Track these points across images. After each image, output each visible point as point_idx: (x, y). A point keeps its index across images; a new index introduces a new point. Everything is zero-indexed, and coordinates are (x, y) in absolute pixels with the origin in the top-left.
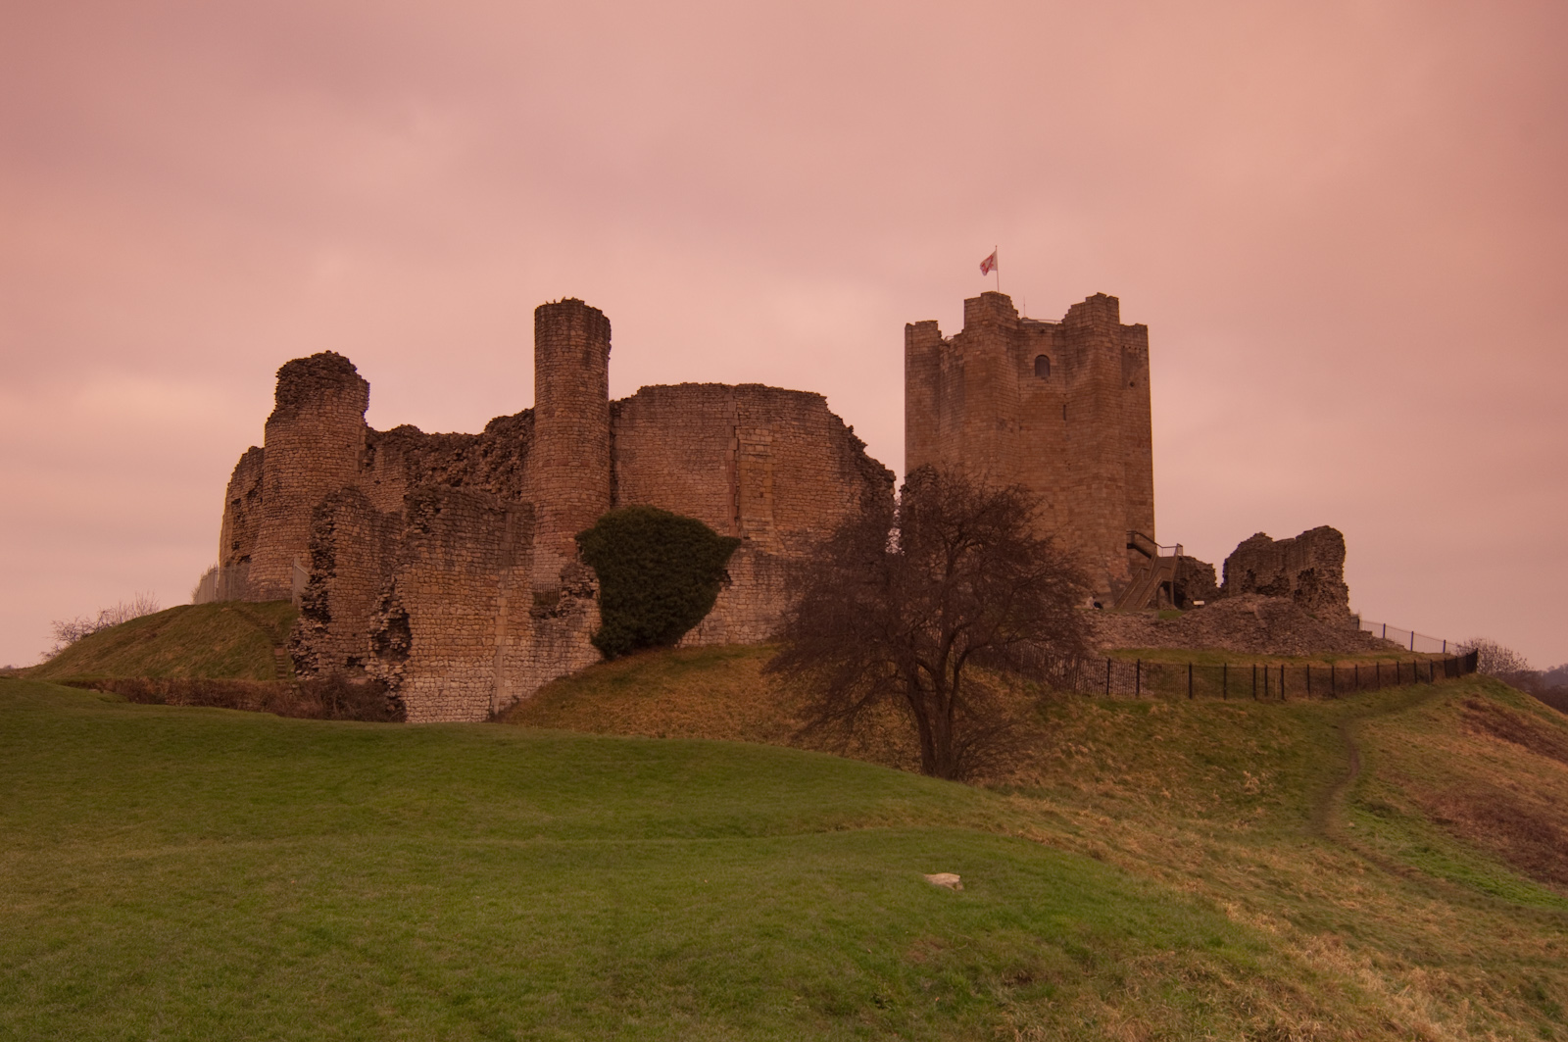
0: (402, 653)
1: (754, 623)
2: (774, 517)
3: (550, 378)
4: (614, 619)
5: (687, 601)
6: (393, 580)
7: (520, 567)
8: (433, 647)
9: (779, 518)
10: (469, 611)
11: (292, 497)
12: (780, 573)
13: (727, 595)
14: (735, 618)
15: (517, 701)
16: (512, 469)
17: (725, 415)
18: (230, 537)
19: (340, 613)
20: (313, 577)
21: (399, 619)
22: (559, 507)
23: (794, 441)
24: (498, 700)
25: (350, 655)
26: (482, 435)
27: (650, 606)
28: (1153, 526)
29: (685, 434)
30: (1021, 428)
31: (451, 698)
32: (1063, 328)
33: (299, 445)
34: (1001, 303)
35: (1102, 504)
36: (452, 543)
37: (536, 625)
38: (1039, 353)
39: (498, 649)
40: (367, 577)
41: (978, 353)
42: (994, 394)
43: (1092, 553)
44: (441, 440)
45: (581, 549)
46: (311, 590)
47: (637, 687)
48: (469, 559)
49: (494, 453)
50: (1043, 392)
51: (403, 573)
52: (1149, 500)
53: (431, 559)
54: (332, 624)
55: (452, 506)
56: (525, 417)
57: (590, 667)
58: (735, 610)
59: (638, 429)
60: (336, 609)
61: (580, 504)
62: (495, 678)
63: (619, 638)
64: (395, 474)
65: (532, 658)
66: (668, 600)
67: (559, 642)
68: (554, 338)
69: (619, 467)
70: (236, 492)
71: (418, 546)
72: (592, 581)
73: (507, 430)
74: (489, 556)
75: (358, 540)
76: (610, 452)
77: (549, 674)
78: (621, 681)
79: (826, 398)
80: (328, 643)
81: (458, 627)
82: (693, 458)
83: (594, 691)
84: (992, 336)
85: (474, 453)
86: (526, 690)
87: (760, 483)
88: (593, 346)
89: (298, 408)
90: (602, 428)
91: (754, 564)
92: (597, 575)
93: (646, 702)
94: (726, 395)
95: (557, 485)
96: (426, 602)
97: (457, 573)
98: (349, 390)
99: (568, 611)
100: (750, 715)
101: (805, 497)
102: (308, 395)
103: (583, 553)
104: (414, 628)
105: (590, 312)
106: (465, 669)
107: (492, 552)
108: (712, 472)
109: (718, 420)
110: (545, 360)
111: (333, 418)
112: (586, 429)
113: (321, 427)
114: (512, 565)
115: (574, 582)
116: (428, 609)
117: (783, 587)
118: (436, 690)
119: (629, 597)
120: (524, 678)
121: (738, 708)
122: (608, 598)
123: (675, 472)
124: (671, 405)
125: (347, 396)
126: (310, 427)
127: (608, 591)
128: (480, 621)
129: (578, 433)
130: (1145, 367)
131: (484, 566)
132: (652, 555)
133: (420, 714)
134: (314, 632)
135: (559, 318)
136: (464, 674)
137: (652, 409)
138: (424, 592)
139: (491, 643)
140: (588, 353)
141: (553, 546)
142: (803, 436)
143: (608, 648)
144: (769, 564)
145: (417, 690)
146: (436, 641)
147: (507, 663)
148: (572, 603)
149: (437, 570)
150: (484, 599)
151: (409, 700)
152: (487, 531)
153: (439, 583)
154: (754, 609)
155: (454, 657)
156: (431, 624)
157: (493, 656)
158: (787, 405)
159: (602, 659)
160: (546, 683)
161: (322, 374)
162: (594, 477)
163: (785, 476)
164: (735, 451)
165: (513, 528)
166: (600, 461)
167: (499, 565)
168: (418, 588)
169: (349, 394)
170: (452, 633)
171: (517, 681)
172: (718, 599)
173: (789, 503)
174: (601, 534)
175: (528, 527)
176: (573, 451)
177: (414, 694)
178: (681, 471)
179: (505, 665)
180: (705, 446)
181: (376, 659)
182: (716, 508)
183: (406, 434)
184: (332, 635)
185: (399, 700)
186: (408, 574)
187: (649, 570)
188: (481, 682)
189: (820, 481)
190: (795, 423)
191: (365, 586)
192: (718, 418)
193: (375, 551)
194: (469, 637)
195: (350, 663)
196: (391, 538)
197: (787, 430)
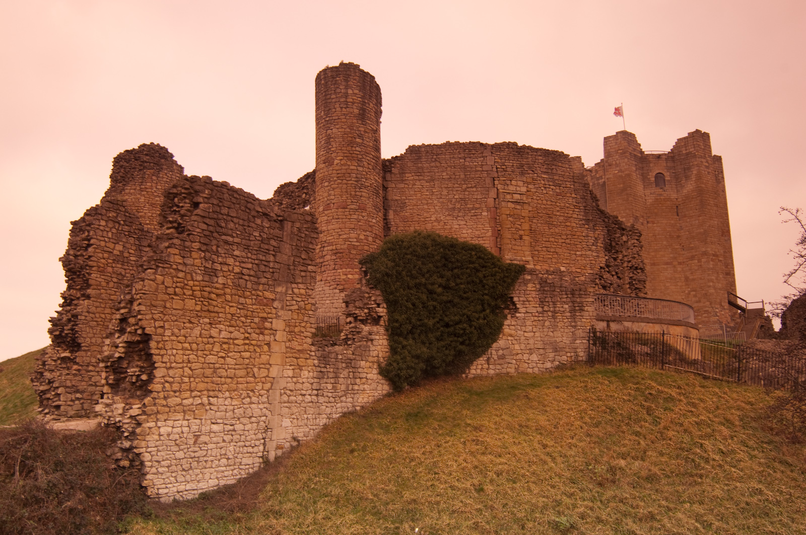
0: (142, 388)
1: (542, 351)
2: (532, 257)
3: (329, 132)
4: (404, 347)
5: (475, 328)
6: (133, 291)
7: (301, 286)
8: (186, 380)
9: (536, 259)
10: (236, 334)
12: (565, 300)
13: (513, 323)
14: (523, 346)
15: (297, 445)
17: (485, 168)
19: (93, 340)
20: (65, 298)
21: (138, 342)
22: (339, 247)
23: (545, 192)
24: (274, 444)
27: (439, 333)
28: (735, 289)
29: (450, 185)
30: (648, 222)
31: (210, 446)
32: (672, 155)
34: (629, 138)
35: (710, 272)
36: (214, 248)
37: (319, 354)
38: (658, 172)
39: (273, 381)
41: (616, 172)
42: (630, 199)
43: (706, 307)
45: (366, 273)
46: (63, 314)
47: (436, 424)
48: (237, 270)
50: (662, 197)
51: (143, 281)
52: (732, 272)
53: (185, 264)
54: (83, 353)
55: (215, 202)
56: (307, 179)
57: (379, 400)
58: (523, 338)
59: (407, 182)
60: (87, 336)
61: (358, 244)
62: (270, 416)
63: (409, 368)
65: (315, 392)
66: (457, 327)
67: (344, 373)
68: (333, 96)
69: (391, 215)
71: (167, 248)
72: (378, 306)
74: (262, 268)
75: (121, 259)
76: (383, 201)
77: (334, 410)
78: (416, 417)
80: (75, 375)
81: (222, 354)
82: (458, 205)
83: (386, 429)
84: (626, 160)
86: (307, 430)
87: (519, 226)
88: (367, 105)
89: (124, 185)
90: (377, 178)
91: (539, 291)
92: (384, 300)
93: (450, 443)
94: (485, 151)
95: (337, 226)
96: (176, 321)
97: (221, 286)
98: (166, 171)
99: (354, 339)
100: (573, 457)
101: (557, 240)
102: (133, 175)
103: (368, 277)
104: (159, 355)
105: (365, 76)
106: (232, 408)
107: (266, 263)
108: (475, 217)
109: (479, 173)
110: (324, 117)
111: (152, 192)
112: (363, 176)
113: (142, 200)
114: (291, 283)
115: (360, 308)
116: (180, 330)
117: (569, 314)
118: (191, 436)
119: (418, 323)
120: (305, 416)
121: (556, 447)
122: (397, 325)
123: (442, 218)
124: (436, 160)
125: (164, 176)
126: (133, 200)
127: (397, 316)
128: (251, 347)
129: (356, 179)
130: (722, 183)
131: (256, 280)
132: (440, 280)
133: (167, 469)
134: (59, 362)
135: (338, 79)
136: (230, 414)
137: (420, 165)
138: (174, 307)
139: (265, 375)
140: (364, 110)
141: (333, 283)
142: (552, 187)
143: (397, 379)
144: (554, 291)
145: (162, 438)
146: (190, 372)
147: (285, 398)
148: (358, 330)
149: (193, 280)
150: (256, 320)
151: (150, 452)
152: (260, 239)
153: (195, 297)
154: (541, 337)
155: (216, 392)
156: (183, 349)
157: (268, 391)
158: (537, 161)
159: (391, 391)
160: (331, 420)
161: (145, 159)
162: (370, 220)
163: (539, 221)
164: (495, 199)
165: (291, 239)
166: (375, 207)
167: (275, 280)
168: (165, 301)
169: (166, 175)
170: (214, 362)
171: (298, 419)
172: (504, 327)
173: (544, 245)
174: (387, 257)
175: (310, 240)
176: (351, 195)
177: (158, 443)
178: (448, 218)
179: (282, 401)
180: (468, 195)
181: (110, 396)
184: (82, 366)
185: (135, 453)
186: (150, 282)
187: (438, 296)
188: (252, 423)
189: (569, 226)
190: (545, 176)
192: (478, 171)
194: (237, 367)
197: (539, 182)
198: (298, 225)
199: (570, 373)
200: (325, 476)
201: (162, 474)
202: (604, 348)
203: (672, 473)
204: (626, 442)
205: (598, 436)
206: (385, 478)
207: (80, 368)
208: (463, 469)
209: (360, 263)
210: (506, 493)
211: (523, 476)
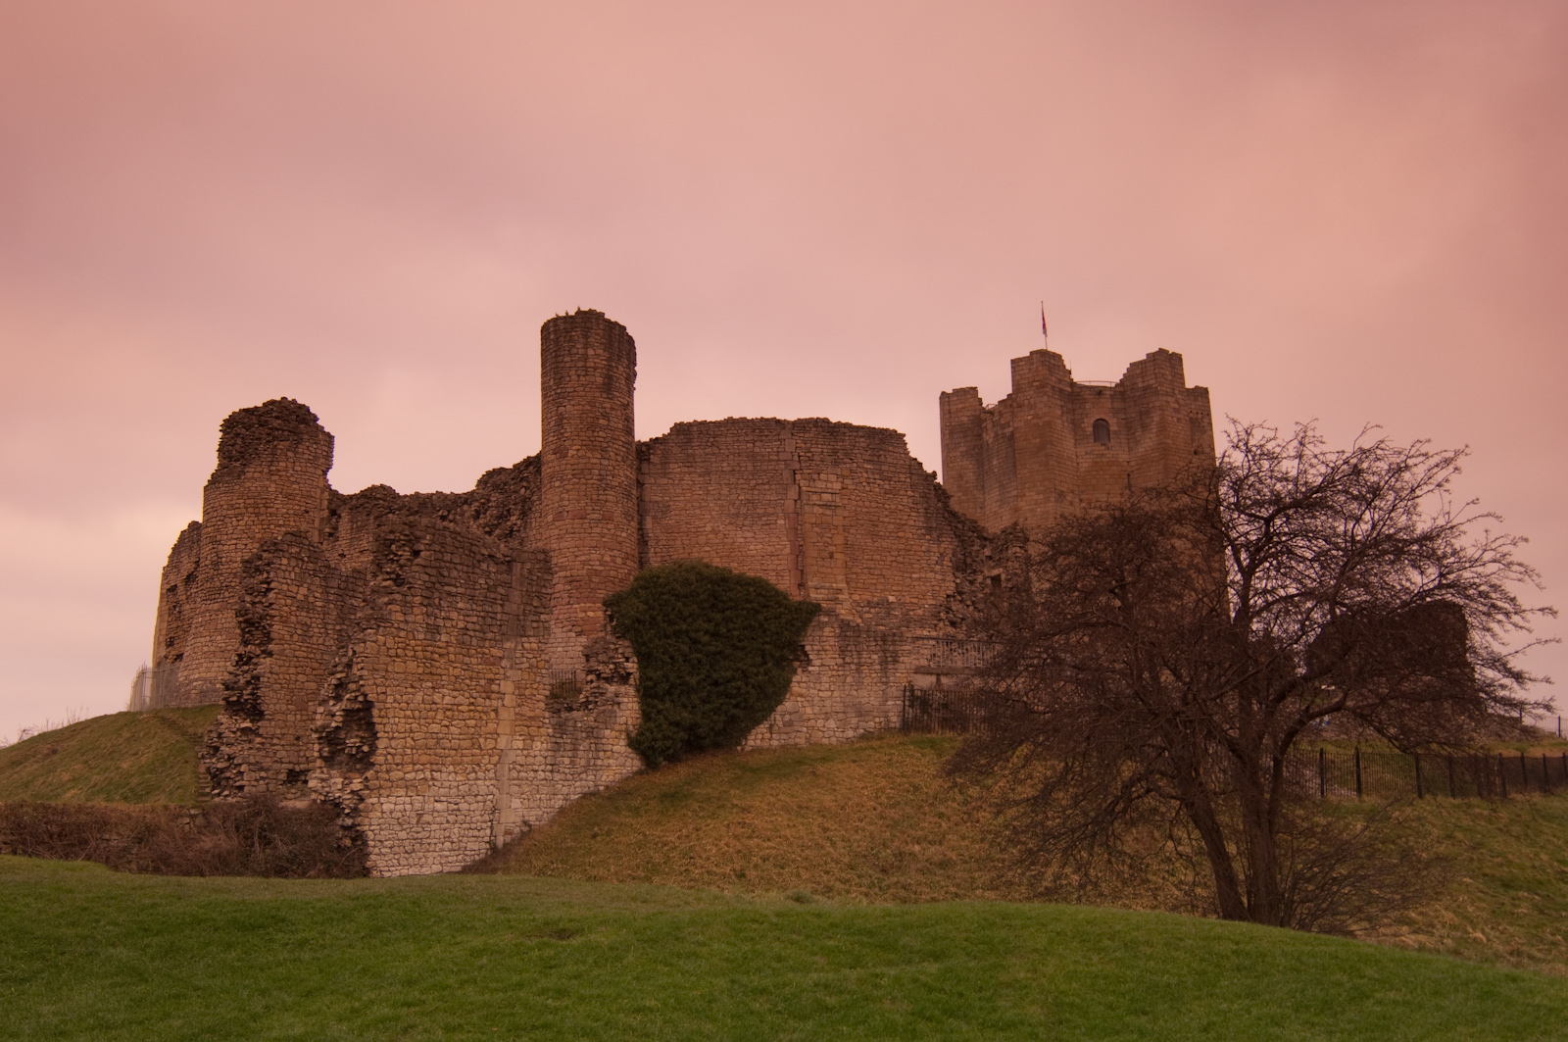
0: (362, 761)
1: (841, 716)
2: (848, 583)
3: (561, 409)
4: (659, 712)
5: (753, 687)
6: (350, 653)
7: (532, 639)
8: (409, 751)
10: (460, 699)
11: (235, 574)
12: (873, 648)
13: (804, 679)
14: (817, 709)
15: (528, 829)
16: (511, 531)
17: (782, 456)
18: (164, 632)
19: (278, 707)
20: (239, 655)
21: (359, 710)
22: (575, 572)
23: (868, 489)
24: (503, 828)
25: (290, 766)
26: (473, 492)
27: (705, 694)
29: (733, 480)
30: (1081, 500)
31: (434, 827)
32: (1121, 389)
33: (244, 511)
34: (1052, 361)
36: (437, 601)
37: (554, 721)
38: (1098, 417)
39: (501, 753)
40: (318, 657)
41: (1029, 418)
42: (1051, 462)
44: (421, 500)
45: (611, 618)
46: (238, 675)
47: (696, 806)
48: (461, 625)
49: (488, 513)
50: (1103, 460)
51: (365, 642)
53: (406, 622)
54: (266, 723)
55: (437, 548)
56: (528, 466)
57: (627, 779)
58: (817, 699)
59: (672, 476)
60: (270, 702)
61: (602, 568)
62: (498, 795)
63: (665, 738)
64: (365, 545)
65: (549, 767)
66: (729, 685)
67: (586, 744)
68: (567, 359)
69: (649, 523)
70: (172, 577)
71: (387, 604)
72: (627, 660)
73: (505, 484)
74: (489, 621)
75: (306, 606)
76: (638, 505)
77: (572, 789)
78: (672, 798)
79: (904, 435)
80: (258, 750)
81: (445, 723)
82: (743, 510)
83: (636, 812)
84: (1045, 398)
85: (462, 515)
86: (540, 813)
87: (828, 540)
88: (615, 370)
89: (245, 465)
90: (628, 473)
91: (840, 636)
92: (634, 652)
93: (712, 826)
94: (782, 432)
95: (572, 543)
96: (398, 686)
97: (444, 644)
98: (307, 444)
99: (596, 702)
100: (858, 841)
101: (884, 558)
102: (257, 449)
103: (614, 623)
104: (381, 724)
105: (612, 328)
106: (456, 784)
107: (493, 615)
108: (767, 527)
109: (774, 463)
110: (555, 387)
111: (288, 477)
112: (608, 473)
113: (272, 488)
114: (521, 636)
115: (603, 662)
116: (402, 696)
117: (878, 667)
118: (413, 814)
119: (678, 681)
120: (538, 796)
121: (839, 831)
122: (650, 684)
123: (720, 528)
124: (713, 445)
125: (306, 451)
126: (259, 489)
127: (650, 674)
128: (477, 714)
129: (599, 477)
130: (1209, 433)
131: (481, 635)
132: (706, 626)
133: (389, 850)
134: (239, 734)
135: (573, 333)
136: (454, 791)
137: (690, 451)
138: (396, 670)
139: (492, 746)
140: (610, 378)
141: (567, 623)
142: (879, 482)
143: (651, 752)
144: (859, 636)
145: (385, 815)
146: (413, 743)
147: (514, 774)
148: (601, 691)
149: (414, 639)
150: (482, 682)
151: (373, 831)
152: (486, 587)
153: (417, 658)
154: (841, 697)
155: (439, 766)
156: (405, 717)
157: (495, 765)
158: (857, 445)
159: (643, 767)
160: (568, 802)
161: (275, 425)
162: (619, 533)
163: (859, 532)
164: (796, 501)
165: (522, 584)
166: (626, 514)
167: (503, 634)
168: (387, 664)
169: (308, 450)
170: (436, 731)
171: (529, 800)
172: (793, 684)
173: (865, 566)
174: (638, 597)
175: (542, 583)
176: (592, 499)
177: (380, 821)
178: (728, 528)
179: (511, 777)
180: (758, 495)
181: (325, 770)
182: (774, 574)
183: (378, 496)
184: (266, 738)
185: (357, 831)
186: (372, 644)
187: (704, 645)
188: (478, 802)
189: (902, 538)
190: (869, 466)
191: (314, 669)
192: (773, 460)
193: (330, 621)
194: (461, 737)
195: (291, 779)
196: (352, 605)
197: (859, 475)
198: (528, 566)
199: (876, 743)
200: (562, 861)
201: (384, 855)
202: (924, 712)
203: (971, 858)
204: (926, 825)
205: (893, 819)
206: (633, 863)
207: (264, 740)
208: (724, 854)
209: (604, 605)
210: (771, 878)
211: (793, 861)
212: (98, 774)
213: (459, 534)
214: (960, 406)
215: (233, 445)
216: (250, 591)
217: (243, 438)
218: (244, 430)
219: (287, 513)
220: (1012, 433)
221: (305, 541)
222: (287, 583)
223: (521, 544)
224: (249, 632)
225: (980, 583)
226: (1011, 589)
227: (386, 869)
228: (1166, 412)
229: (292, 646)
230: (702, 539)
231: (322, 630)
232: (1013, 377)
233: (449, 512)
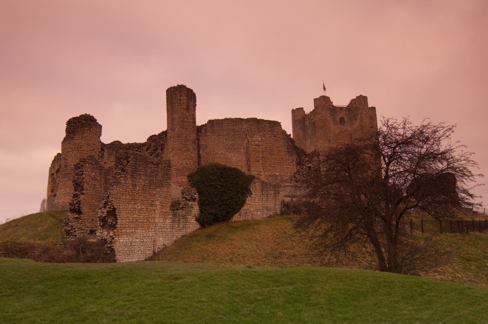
0: (113, 226)
1: (262, 210)
2: (263, 169)
3: (173, 116)
4: (205, 210)
5: (234, 202)
6: (109, 193)
7: (165, 188)
8: (127, 223)
9: (265, 169)
10: (143, 207)
11: (72, 169)
12: (272, 189)
13: (250, 199)
14: (254, 209)
15: (165, 247)
16: (158, 155)
17: (242, 130)
18: (50, 188)
19: (86, 210)
20: (74, 195)
21: (112, 211)
22: (178, 167)
23: (269, 140)
24: (157, 247)
25: (91, 229)
26: (146, 142)
27: (219, 204)
29: (227, 138)
30: (336, 143)
31: (136, 247)
32: (348, 108)
33: (74, 149)
34: (327, 99)
36: (135, 177)
37: (172, 213)
38: (341, 117)
39: (156, 224)
40: (98, 195)
41: (320, 117)
44: (130, 145)
45: (190, 181)
46: (73, 201)
47: (217, 239)
48: (143, 184)
49: (151, 149)
51: (113, 190)
53: (126, 183)
54: (83, 215)
55: (135, 160)
56: (163, 134)
57: (196, 231)
58: (254, 205)
59: (208, 137)
60: (84, 208)
61: (187, 166)
62: (155, 236)
63: (207, 218)
64: (112, 159)
65: (171, 228)
66: (227, 201)
67: (182, 220)
68: (175, 100)
69: (201, 151)
70: (52, 170)
71: (120, 178)
72: (195, 194)
73: (156, 140)
74: (152, 182)
75: (94, 179)
76: (198, 146)
77: (178, 234)
78: (210, 237)
79: (280, 123)
80: (81, 224)
81: (139, 214)
82: (231, 147)
83: (198, 241)
84: (325, 111)
85: (143, 150)
86: (169, 242)
87: (257, 156)
88: (190, 104)
89: (74, 135)
90: (194, 136)
91: (261, 186)
92: (197, 192)
93: (222, 245)
94: (242, 122)
95: (177, 158)
96: (124, 203)
97: (138, 190)
98: (94, 128)
99: (186, 207)
100: (268, 249)
101: (275, 161)
102: (78, 130)
103: (191, 183)
104: (119, 215)
105: (188, 90)
106: (142, 233)
107: (153, 181)
108: (238, 152)
109: (240, 132)
110: (171, 109)
111: (88, 138)
112: (188, 136)
113: (83, 142)
114: (162, 187)
115: (188, 195)
116: (125, 206)
117: (273, 195)
118: (129, 243)
119: (211, 200)
120: (168, 237)
121: (262, 246)
122: (202, 201)
123: (223, 153)
124: (221, 127)
125: (93, 130)
126: (79, 142)
127: (202, 198)
128: (148, 211)
129: (185, 137)
130: (376, 121)
131: (149, 187)
132: (219, 183)
133: (122, 254)
134: (74, 219)
135: (176, 92)
136: (142, 235)
137: (214, 129)
138: (123, 198)
139: (153, 221)
140: (188, 106)
141: (176, 183)
142: (273, 137)
143: (203, 223)
144: (267, 186)
145: (120, 243)
146: (129, 221)
147: (160, 230)
148: (187, 204)
149: (128, 188)
150: (150, 202)
151: (117, 248)
152: (151, 172)
153: (129, 194)
154: (262, 205)
155: (137, 228)
156: (126, 213)
157: (154, 227)
158: (266, 126)
159: (201, 227)
160: (177, 238)
161: (83, 122)
162: (192, 155)
163: (267, 153)
164: (247, 144)
165: (162, 171)
166: (194, 149)
167: (156, 187)
168: (120, 197)
169: (94, 130)
170: (136, 217)
171: (165, 238)
172: (247, 201)
173: (269, 164)
174: (198, 175)
175: (168, 170)
176: (183, 144)
177: (119, 245)
178: (226, 152)
180: (235, 142)
181: (101, 230)
182: (240, 167)
183: (116, 144)
184: (83, 220)
185: (112, 248)
186: (115, 190)
187: (219, 189)
188: (149, 239)
189: (280, 155)
190: (270, 133)
191: (97, 198)
192: (240, 131)
193: (102, 183)
194: (144, 219)
195: (91, 232)
196: (109, 178)
197: (267, 135)
198: (164, 165)
199: (273, 219)
200: (176, 257)
201: (121, 256)
202: (288, 209)
203: (303, 254)
204: (288, 244)
205: (278, 242)
206: (198, 257)
207: (82, 221)
208: (226, 254)
209: (187, 177)
210: (241, 261)
211: (248, 255)
212: (31, 232)
213: (142, 155)
214: (298, 113)
215: (70, 129)
216: (77, 174)
217: (73, 127)
218: (73, 124)
219: (88, 150)
220: (314, 122)
221: (93, 159)
222: (88, 172)
223: (161, 158)
224: (77, 187)
225: (305, 169)
226: (314, 170)
227: (121, 260)
228: (363, 115)
229: (91, 191)
230: (218, 156)
231: (100, 186)
232: (314, 104)
233: (138, 149)
